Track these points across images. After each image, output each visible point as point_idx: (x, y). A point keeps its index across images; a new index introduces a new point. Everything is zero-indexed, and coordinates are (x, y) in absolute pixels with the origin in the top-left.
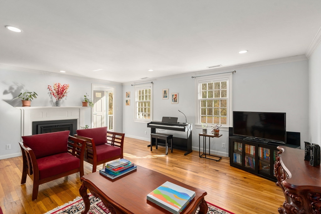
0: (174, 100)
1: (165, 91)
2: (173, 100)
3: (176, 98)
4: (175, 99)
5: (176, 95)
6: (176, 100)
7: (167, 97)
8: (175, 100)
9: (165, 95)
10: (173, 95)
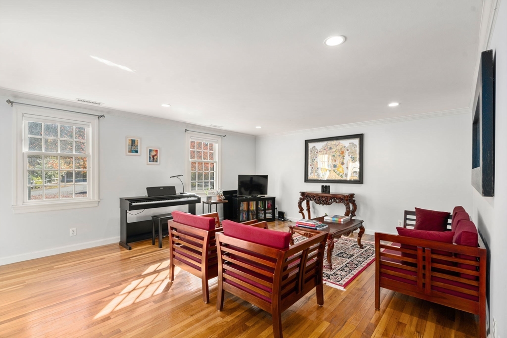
0: (152, 158)
1: (132, 140)
2: (150, 157)
3: (155, 155)
4: (155, 157)
5: (157, 151)
6: (157, 159)
7: (137, 152)
8: (154, 159)
9: (133, 147)
10: (150, 151)
